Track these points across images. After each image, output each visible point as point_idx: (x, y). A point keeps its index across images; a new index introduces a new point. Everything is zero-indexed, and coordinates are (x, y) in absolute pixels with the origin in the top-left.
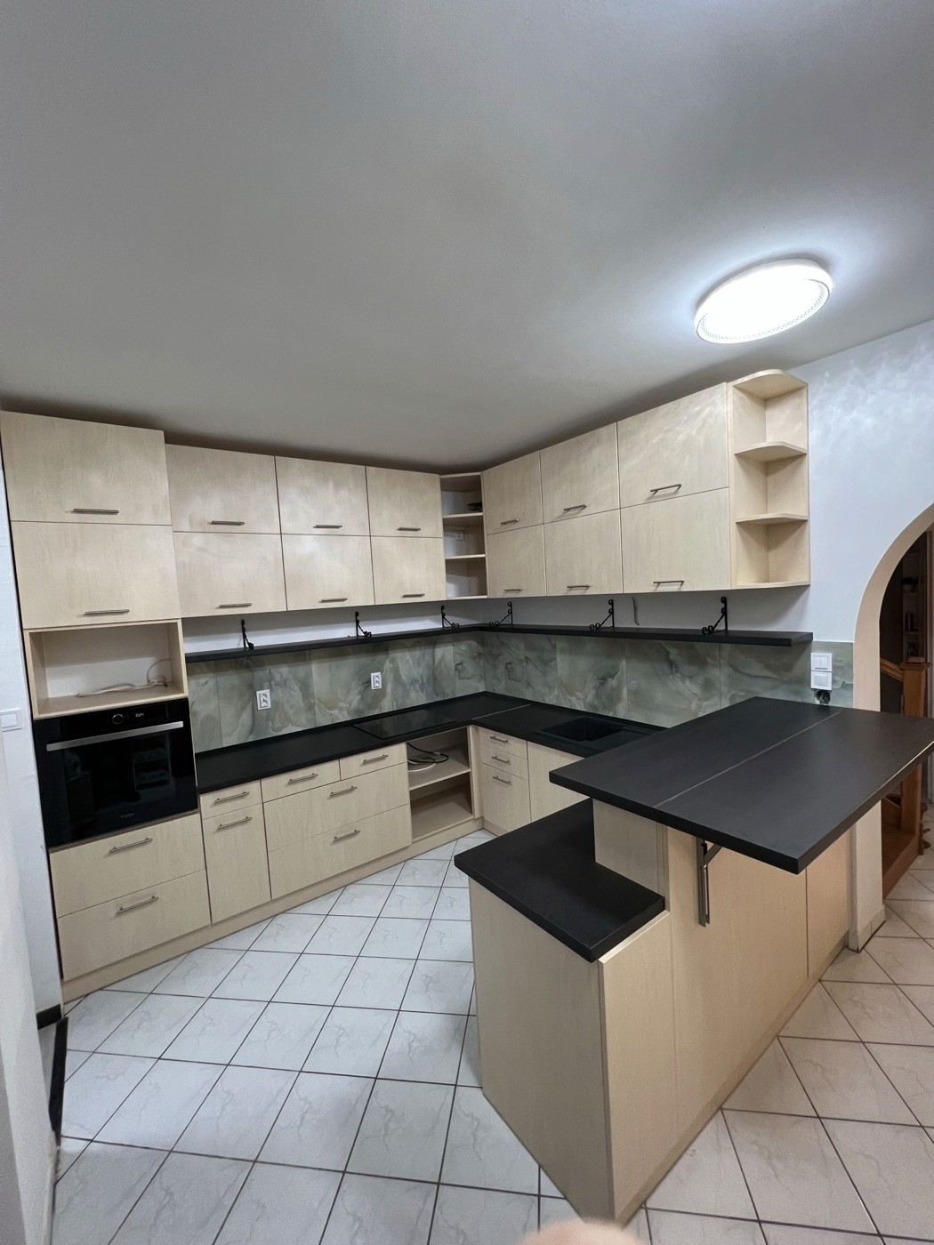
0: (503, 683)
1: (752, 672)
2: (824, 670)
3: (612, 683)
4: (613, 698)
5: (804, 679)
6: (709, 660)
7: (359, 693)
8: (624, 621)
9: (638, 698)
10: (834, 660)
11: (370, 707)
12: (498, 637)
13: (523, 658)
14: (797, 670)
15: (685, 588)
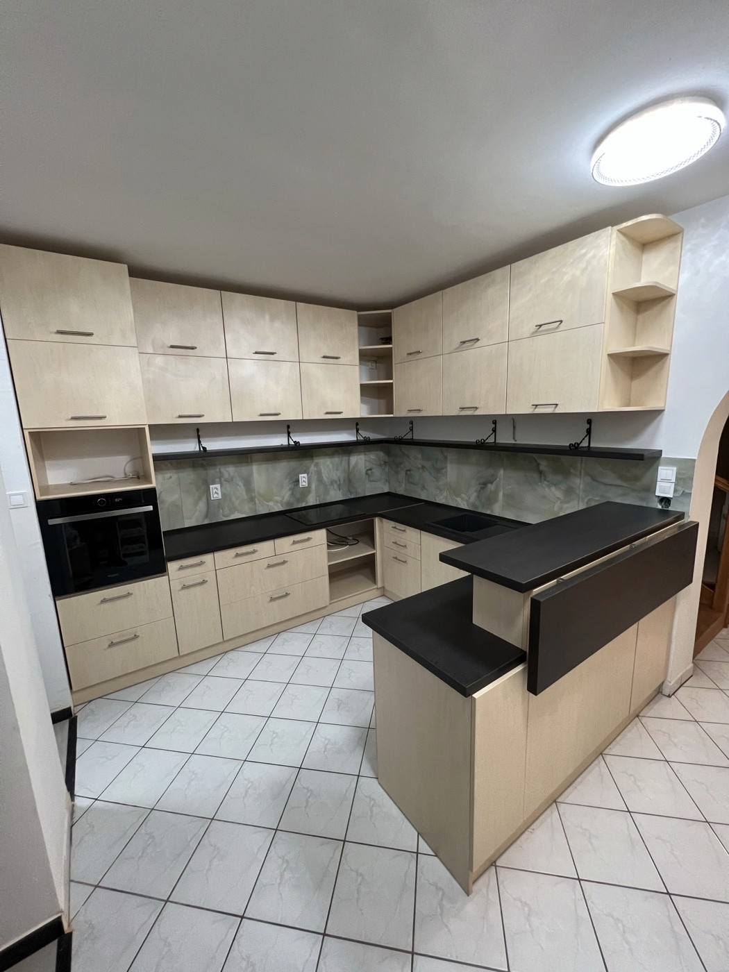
0: (404, 485)
1: (606, 481)
2: (668, 481)
3: (491, 487)
4: (491, 500)
5: (651, 488)
6: (572, 471)
7: (290, 489)
8: (505, 438)
9: (511, 499)
10: (678, 473)
11: (299, 501)
12: (401, 450)
13: (420, 466)
14: (645, 481)
15: (558, 410)
